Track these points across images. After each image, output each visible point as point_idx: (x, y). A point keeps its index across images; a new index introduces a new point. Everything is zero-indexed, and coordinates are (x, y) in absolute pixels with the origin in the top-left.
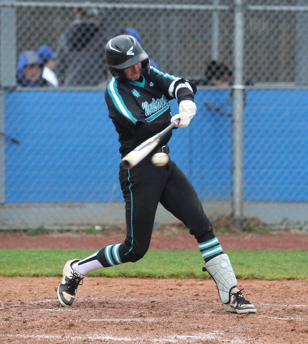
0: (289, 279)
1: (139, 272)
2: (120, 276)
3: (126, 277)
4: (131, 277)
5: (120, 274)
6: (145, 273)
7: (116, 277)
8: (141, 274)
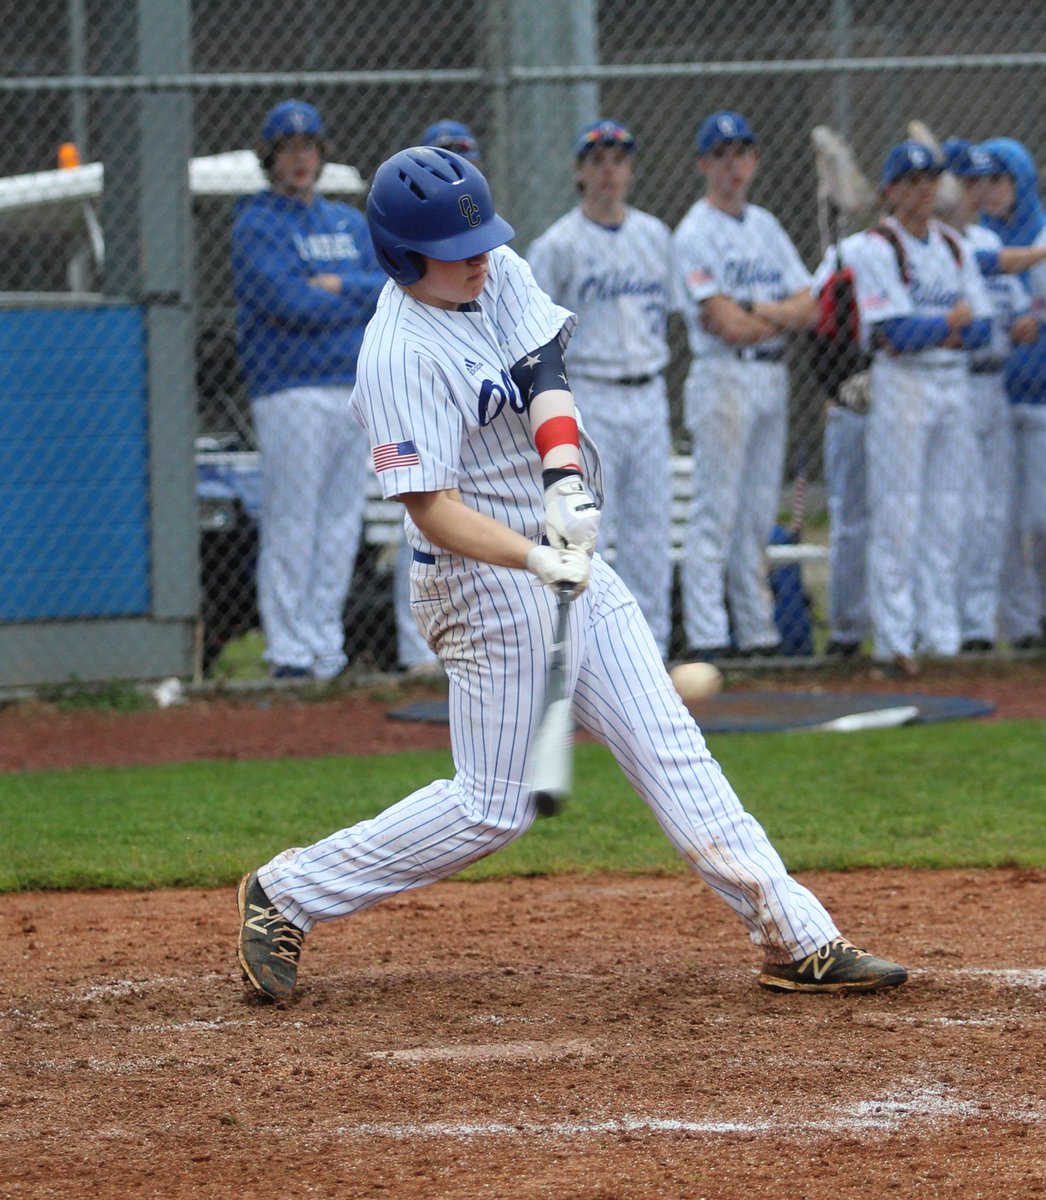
0: (532, 876)
1: (82, 873)
2: (24, 888)
3: (44, 889)
4: (59, 889)
5: (26, 882)
6: (98, 876)
7: (14, 890)
8: (87, 878)
